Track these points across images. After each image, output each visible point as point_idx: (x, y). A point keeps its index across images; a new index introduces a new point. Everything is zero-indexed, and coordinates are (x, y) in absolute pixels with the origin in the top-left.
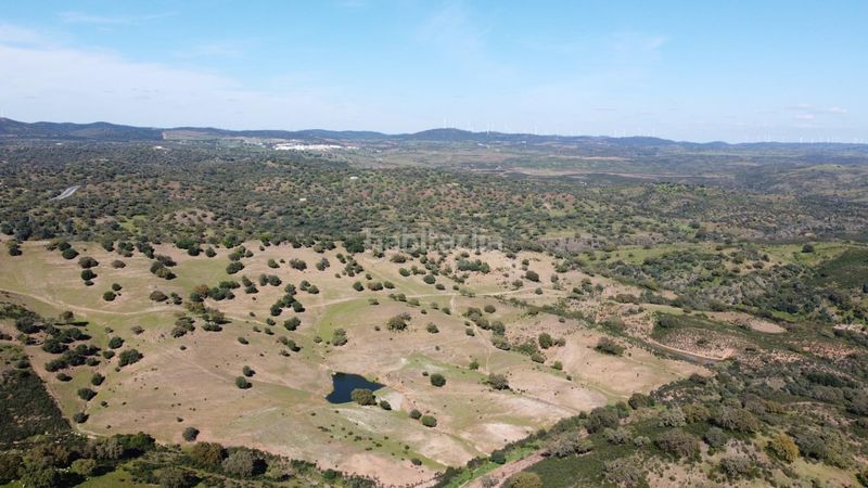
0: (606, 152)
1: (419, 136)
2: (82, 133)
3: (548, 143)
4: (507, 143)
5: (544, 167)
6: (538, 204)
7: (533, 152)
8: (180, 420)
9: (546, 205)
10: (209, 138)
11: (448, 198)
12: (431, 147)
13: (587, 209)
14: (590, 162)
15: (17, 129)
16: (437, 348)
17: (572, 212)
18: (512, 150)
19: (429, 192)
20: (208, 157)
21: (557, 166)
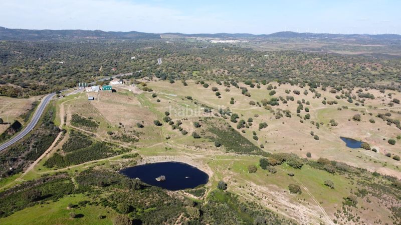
0: (373, 42)
1: (273, 35)
2: (128, 36)
3: (339, 38)
4: (318, 38)
5: (344, 50)
6: (363, 68)
7: (334, 42)
8: (301, 150)
9: (367, 68)
10: (180, 37)
11: (317, 65)
12: (282, 41)
13: (390, 71)
14: (367, 48)
15: (104, 35)
16: (379, 129)
17: (382, 72)
18: (323, 41)
19: (307, 62)
20: (191, 46)
21: (351, 50)
